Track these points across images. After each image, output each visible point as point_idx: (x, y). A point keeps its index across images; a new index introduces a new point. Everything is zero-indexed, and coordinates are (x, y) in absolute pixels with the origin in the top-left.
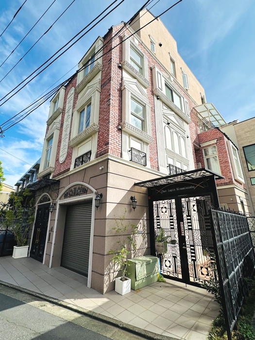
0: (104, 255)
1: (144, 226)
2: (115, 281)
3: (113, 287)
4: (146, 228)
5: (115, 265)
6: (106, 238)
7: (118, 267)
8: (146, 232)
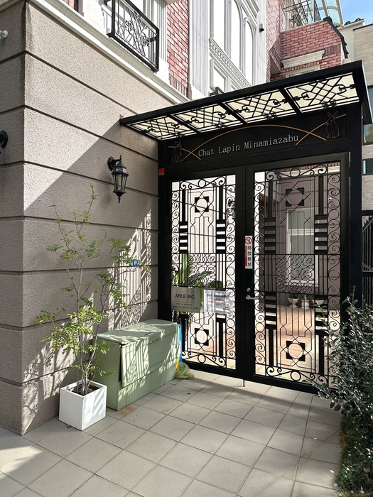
0: (21, 328)
1: (145, 246)
2: (58, 395)
3: (51, 411)
4: (149, 251)
5: (56, 353)
6: (25, 276)
7: (66, 359)
8: (149, 262)
